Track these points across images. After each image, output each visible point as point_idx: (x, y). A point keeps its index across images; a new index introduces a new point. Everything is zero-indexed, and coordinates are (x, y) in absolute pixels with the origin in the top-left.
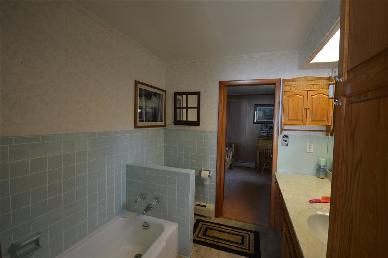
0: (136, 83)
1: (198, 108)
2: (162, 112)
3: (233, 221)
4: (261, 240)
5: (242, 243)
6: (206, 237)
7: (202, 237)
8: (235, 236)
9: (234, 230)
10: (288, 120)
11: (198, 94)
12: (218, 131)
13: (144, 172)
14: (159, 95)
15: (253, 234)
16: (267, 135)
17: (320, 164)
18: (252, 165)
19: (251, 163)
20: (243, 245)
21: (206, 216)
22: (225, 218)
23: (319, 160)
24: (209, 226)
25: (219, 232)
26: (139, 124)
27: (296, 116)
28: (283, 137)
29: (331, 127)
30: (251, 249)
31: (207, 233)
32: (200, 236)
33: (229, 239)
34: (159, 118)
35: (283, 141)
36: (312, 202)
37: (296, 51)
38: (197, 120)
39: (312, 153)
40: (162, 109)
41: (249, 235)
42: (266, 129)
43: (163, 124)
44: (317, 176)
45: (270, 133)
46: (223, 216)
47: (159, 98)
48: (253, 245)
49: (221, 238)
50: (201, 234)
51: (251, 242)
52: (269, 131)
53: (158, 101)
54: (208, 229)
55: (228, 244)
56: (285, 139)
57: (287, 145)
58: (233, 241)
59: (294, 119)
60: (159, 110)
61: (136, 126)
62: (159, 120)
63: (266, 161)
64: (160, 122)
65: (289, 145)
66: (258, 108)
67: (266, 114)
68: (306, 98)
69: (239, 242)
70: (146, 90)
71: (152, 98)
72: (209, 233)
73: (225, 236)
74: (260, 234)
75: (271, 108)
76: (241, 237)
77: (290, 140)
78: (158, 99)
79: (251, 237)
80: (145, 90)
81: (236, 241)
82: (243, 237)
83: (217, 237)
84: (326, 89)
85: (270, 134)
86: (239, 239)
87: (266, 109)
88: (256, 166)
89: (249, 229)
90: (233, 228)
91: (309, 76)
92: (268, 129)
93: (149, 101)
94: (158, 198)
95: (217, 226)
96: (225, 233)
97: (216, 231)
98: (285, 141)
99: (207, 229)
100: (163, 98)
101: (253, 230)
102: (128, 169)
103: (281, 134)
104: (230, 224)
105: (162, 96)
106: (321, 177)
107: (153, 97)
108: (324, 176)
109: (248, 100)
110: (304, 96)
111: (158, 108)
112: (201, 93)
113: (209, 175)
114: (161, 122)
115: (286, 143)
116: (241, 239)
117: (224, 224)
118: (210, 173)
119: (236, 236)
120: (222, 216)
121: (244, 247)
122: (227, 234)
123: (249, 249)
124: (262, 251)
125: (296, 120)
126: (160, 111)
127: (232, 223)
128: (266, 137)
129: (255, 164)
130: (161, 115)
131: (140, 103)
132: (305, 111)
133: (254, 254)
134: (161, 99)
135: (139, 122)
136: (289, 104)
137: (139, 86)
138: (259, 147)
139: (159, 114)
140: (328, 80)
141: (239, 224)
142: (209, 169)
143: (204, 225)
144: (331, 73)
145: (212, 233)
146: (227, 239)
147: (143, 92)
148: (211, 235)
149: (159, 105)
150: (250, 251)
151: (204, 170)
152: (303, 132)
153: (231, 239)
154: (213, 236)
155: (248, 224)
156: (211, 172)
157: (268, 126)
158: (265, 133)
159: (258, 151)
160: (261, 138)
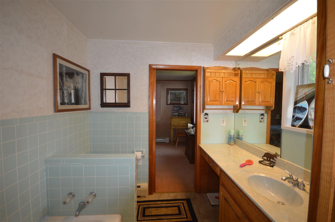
0: (55, 57)
1: (128, 90)
2: (86, 94)
3: (165, 194)
4: (193, 205)
5: (180, 213)
6: (146, 217)
7: (142, 219)
8: (171, 208)
9: (169, 202)
10: (210, 101)
11: (128, 75)
12: (149, 112)
13: (73, 165)
14: (83, 74)
15: (185, 201)
16: (177, 114)
17: (231, 134)
18: (167, 140)
20: (181, 214)
21: (141, 195)
22: (158, 193)
23: (230, 132)
24: (145, 205)
25: (156, 209)
26: (61, 107)
27: (215, 98)
28: (205, 115)
29: (238, 106)
30: (188, 216)
31: (146, 213)
32: (140, 219)
33: (167, 213)
34: (83, 100)
35: (204, 118)
36: (242, 166)
37: (212, 44)
38: (127, 102)
39: (225, 126)
40: (86, 90)
41: (183, 203)
42: (176, 109)
43: (87, 106)
44: (229, 144)
46: (156, 191)
47: (83, 77)
48: (189, 212)
49: (160, 214)
50: (140, 217)
51: (186, 209)
52: (179, 111)
53: (82, 81)
54: (146, 209)
55: (168, 218)
56: (206, 116)
57: (208, 121)
58: (171, 214)
59: (214, 100)
60: (83, 91)
61: (57, 110)
62: (83, 103)
63: (179, 136)
64: (84, 104)
65: (209, 121)
66: (170, 91)
68: (221, 83)
69: (177, 213)
70: (67, 68)
71: (74, 77)
72: (148, 212)
73: (163, 211)
74: (191, 200)
75: (180, 92)
76: (177, 208)
77: (210, 117)
78: (82, 79)
79: (185, 205)
80: (66, 66)
81: (174, 213)
82: (179, 207)
83: (157, 214)
84: (234, 77)
85: (180, 113)
86: (175, 210)
88: (170, 141)
89: (181, 198)
90: (167, 201)
91: (221, 66)
92: (178, 109)
93: (71, 80)
94: (94, 192)
95: (153, 203)
96: (162, 208)
97: (153, 209)
98: (206, 118)
99: (144, 209)
100: (86, 78)
101: (184, 198)
102: (48, 164)
103: (203, 112)
104: (164, 197)
105: (85, 76)
106: (232, 144)
107: (76, 76)
108: (234, 143)
109: (161, 84)
110: (220, 82)
111: (82, 89)
112: (130, 75)
113: (142, 155)
114: (86, 105)
115: (207, 120)
116: (177, 209)
117: (159, 199)
118: (142, 153)
119: (173, 208)
120: (154, 192)
121: (182, 216)
122: (165, 208)
123: (187, 217)
124: (197, 215)
125: (215, 101)
126: (84, 93)
127: (165, 196)
128: (177, 116)
129: (169, 139)
130: (86, 97)
131: (61, 82)
132: (221, 94)
133: (192, 220)
134: (84, 79)
135: (61, 105)
136: (210, 88)
137: (59, 61)
138: (173, 125)
139: (83, 96)
140: (233, 70)
141: (171, 196)
142: (141, 150)
143: (141, 206)
144: (235, 65)
145: (151, 212)
146: (165, 213)
147: (64, 69)
148: (150, 214)
149: (82, 86)
150: (188, 219)
151: (136, 151)
152: (218, 110)
153: (170, 212)
154: (153, 214)
155: (179, 194)
156: (144, 152)
157: (178, 107)
158: (176, 112)
159: (172, 128)
160: (173, 117)
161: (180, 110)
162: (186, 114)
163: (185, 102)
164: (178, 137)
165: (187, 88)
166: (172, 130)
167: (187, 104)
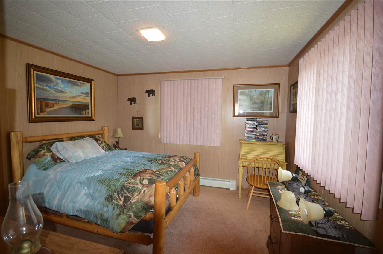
16: (255, 135)
18: (231, 185)
19: (229, 182)
42: (253, 125)
45: (260, 132)
52: (259, 130)
63: (255, 185)
66: (239, 91)
67: (253, 102)
75: (261, 91)
85: (260, 135)
87: (254, 92)
92: (257, 126)
128: (253, 139)
129: (235, 183)
138: (243, 158)
157: (257, 121)
158: (252, 132)
159: (241, 165)
160: (245, 142)
161: (260, 128)
162: (274, 137)
163: (272, 111)
164: (253, 187)
165: (277, 82)
166: (241, 169)
167: (277, 116)
